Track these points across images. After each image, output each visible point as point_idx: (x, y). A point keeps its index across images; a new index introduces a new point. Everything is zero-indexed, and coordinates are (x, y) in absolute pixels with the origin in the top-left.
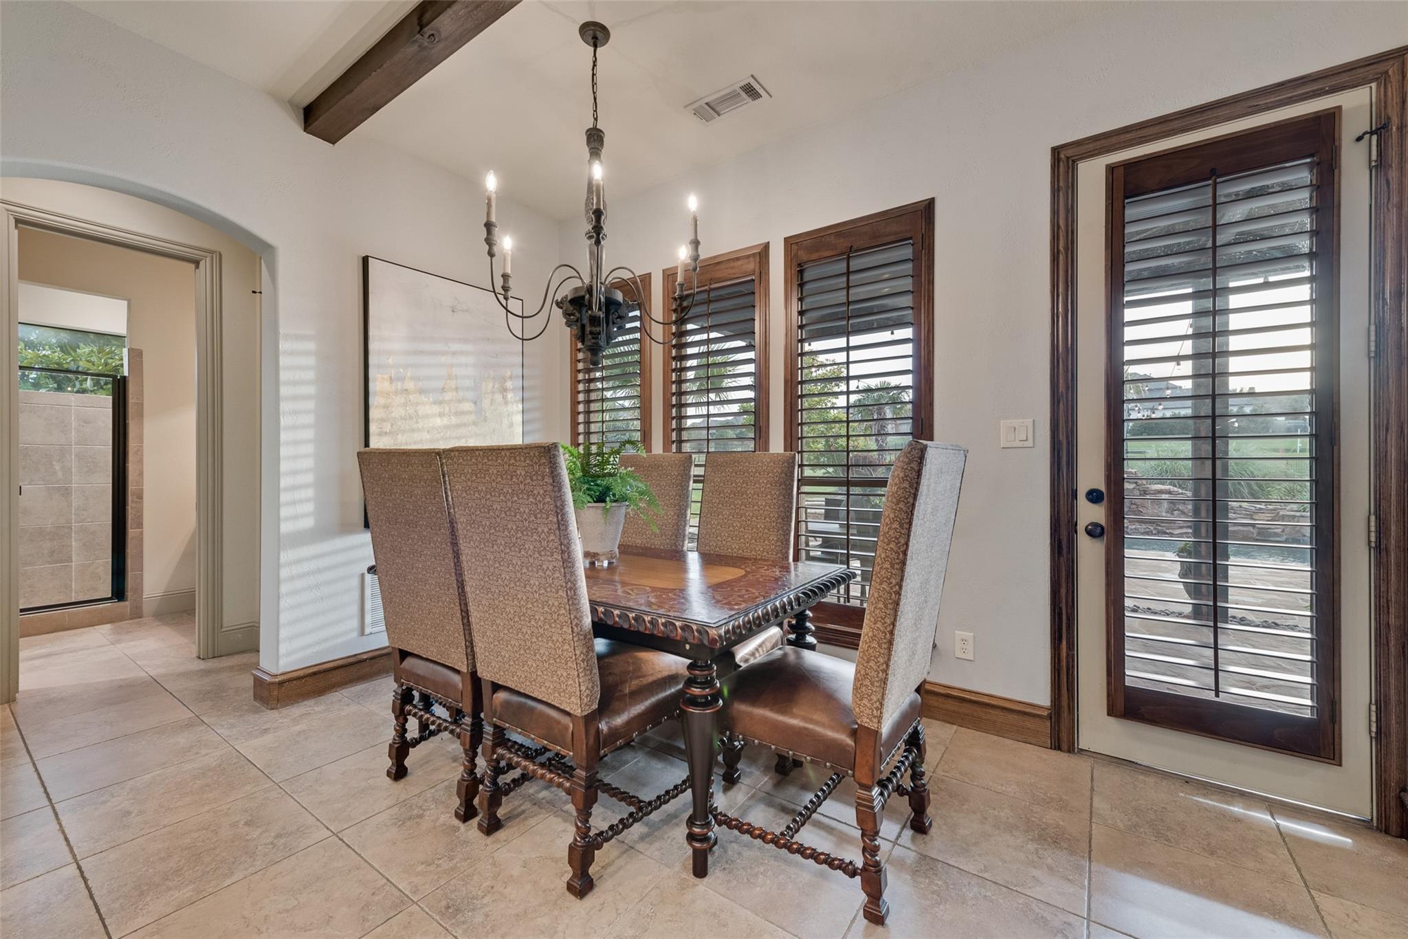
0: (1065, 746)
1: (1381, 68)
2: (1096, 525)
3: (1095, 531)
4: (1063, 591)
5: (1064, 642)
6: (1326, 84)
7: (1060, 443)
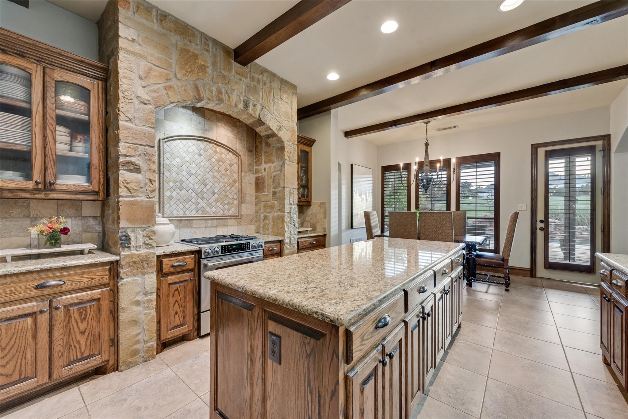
0: (534, 276)
1: (604, 138)
2: (542, 228)
3: (541, 229)
4: (534, 242)
5: (534, 254)
6: (593, 139)
7: (533, 210)
